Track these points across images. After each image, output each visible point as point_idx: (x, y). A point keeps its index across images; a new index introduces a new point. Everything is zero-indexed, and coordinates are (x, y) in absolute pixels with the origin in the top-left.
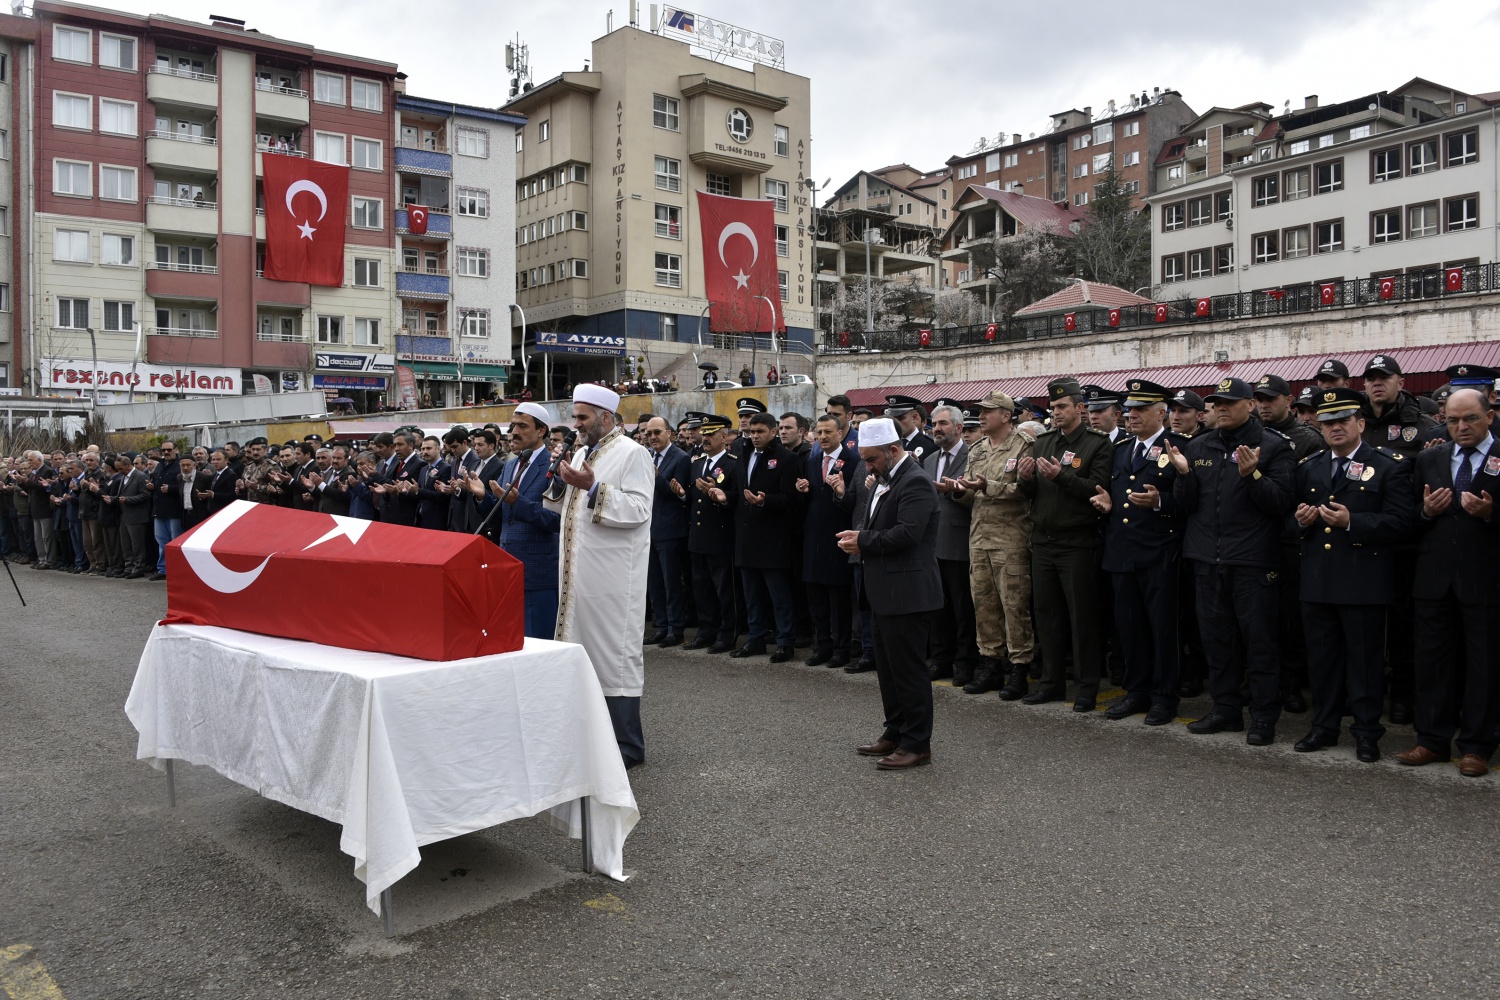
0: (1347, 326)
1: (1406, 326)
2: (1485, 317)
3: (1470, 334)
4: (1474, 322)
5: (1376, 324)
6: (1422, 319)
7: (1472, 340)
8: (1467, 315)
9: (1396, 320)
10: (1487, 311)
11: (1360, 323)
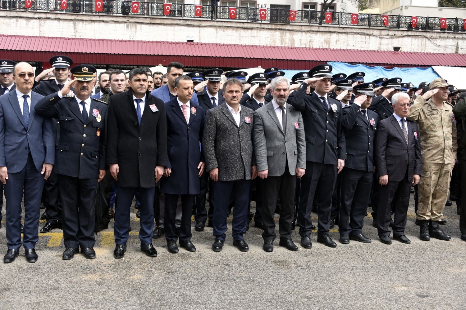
0: (7, 20)
1: (40, 25)
2: (80, 25)
3: (73, 34)
4: (75, 28)
5: (23, 21)
6: (48, 22)
7: (74, 37)
8: (71, 23)
9: (35, 20)
10: (81, 23)
11: (15, 20)
